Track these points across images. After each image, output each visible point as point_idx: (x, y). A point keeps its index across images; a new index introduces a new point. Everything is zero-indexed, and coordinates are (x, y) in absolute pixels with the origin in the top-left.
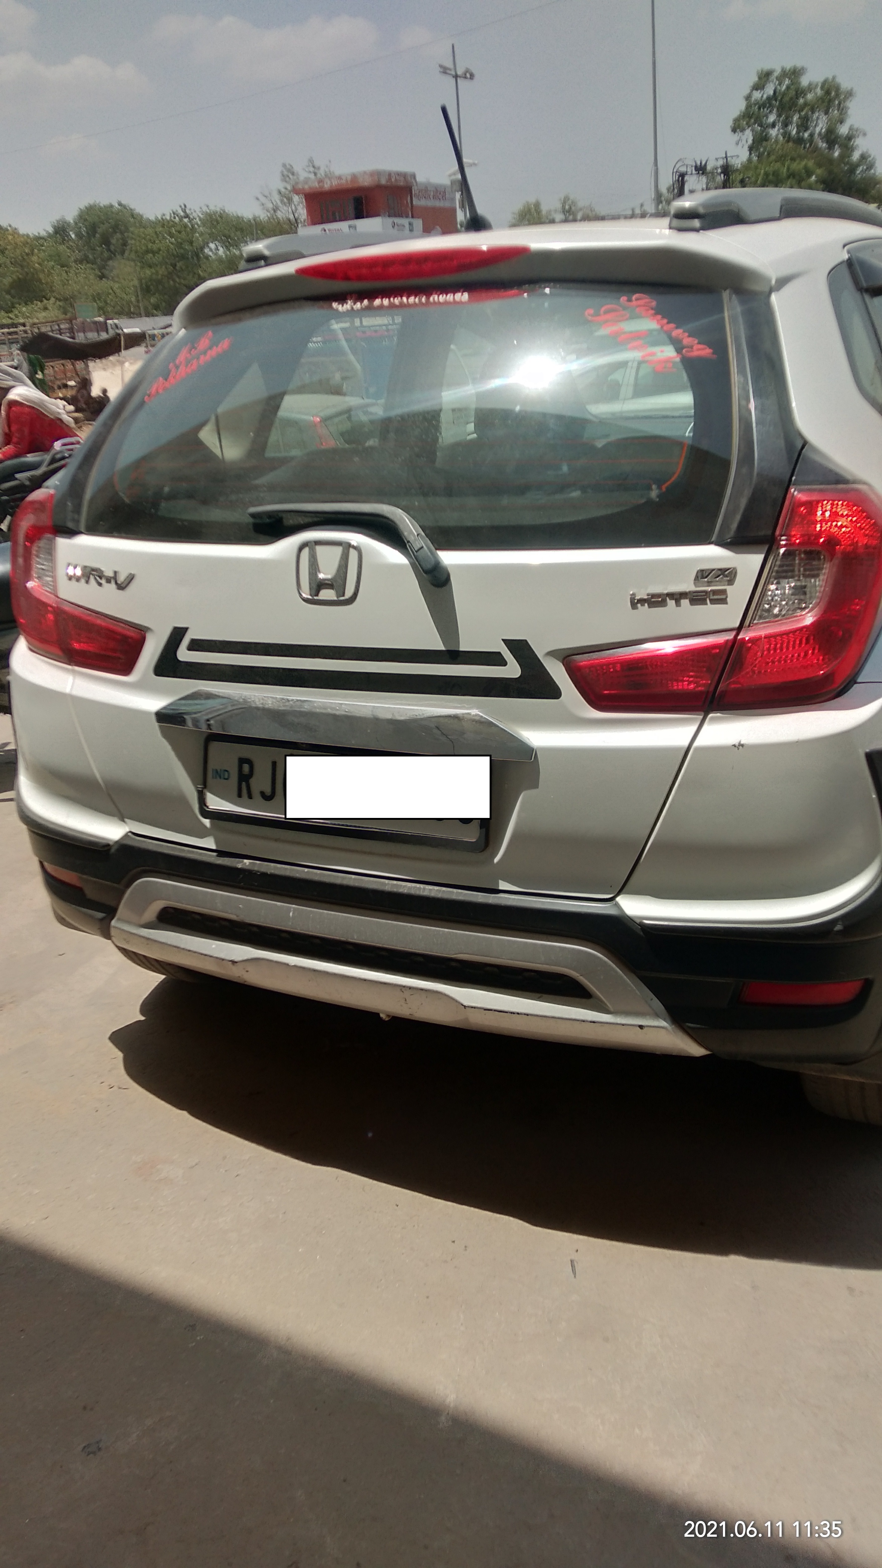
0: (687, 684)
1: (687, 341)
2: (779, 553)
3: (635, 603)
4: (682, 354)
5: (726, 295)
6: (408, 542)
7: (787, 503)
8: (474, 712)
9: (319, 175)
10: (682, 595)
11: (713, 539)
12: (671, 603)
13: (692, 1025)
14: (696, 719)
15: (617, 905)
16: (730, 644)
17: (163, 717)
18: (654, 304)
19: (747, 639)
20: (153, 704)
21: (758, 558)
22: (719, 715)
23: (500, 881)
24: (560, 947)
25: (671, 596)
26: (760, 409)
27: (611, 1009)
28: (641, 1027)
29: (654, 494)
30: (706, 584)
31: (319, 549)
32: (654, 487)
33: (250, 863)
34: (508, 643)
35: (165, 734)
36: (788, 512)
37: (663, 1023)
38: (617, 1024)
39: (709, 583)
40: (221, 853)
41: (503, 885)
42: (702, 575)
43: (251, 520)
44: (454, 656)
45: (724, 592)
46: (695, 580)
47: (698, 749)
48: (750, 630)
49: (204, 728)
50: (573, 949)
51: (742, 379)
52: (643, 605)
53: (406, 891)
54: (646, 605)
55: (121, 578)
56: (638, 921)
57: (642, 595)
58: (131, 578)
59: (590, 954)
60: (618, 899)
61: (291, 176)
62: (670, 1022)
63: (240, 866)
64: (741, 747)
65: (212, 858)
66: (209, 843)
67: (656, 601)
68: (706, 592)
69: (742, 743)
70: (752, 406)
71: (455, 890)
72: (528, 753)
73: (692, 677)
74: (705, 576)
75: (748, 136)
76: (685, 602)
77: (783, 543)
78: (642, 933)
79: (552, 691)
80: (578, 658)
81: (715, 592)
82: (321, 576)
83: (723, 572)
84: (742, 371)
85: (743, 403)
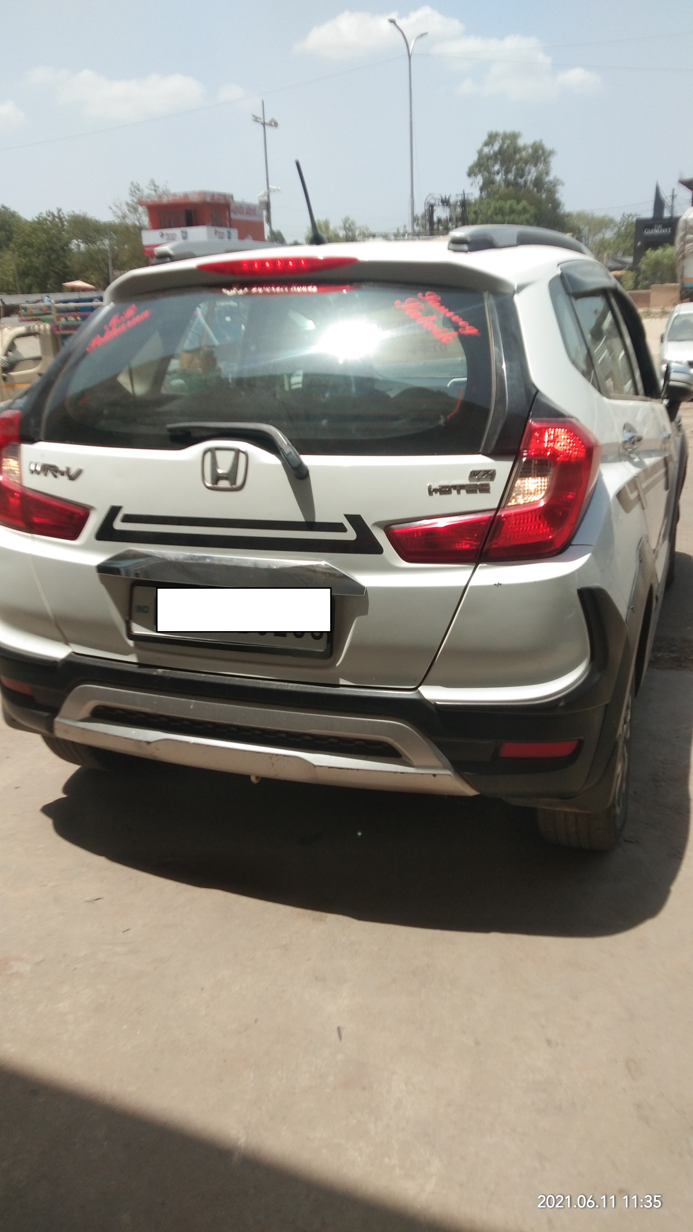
0: (464, 545)
1: (461, 323)
2: (522, 461)
3: (431, 491)
4: (459, 333)
5: (486, 295)
6: (281, 449)
7: (527, 429)
8: (323, 563)
9: (158, 192)
10: (461, 487)
11: (480, 451)
12: (454, 492)
13: (467, 773)
14: (471, 568)
15: (419, 693)
16: (492, 519)
17: (102, 569)
18: (439, 298)
19: (503, 515)
20: (96, 559)
21: (509, 464)
22: (485, 565)
23: (340, 679)
24: (381, 722)
25: (455, 487)
26: (509, 369)
27: (415, 764)
28: (434, 775)
29: (442, 422)
30: (476, 480)
31: (218, 454)
32: (442, 417)
33: (163, 671)
34: (347, 516)
35: (103, 581)
36: (527, 436)
37: (448, 772)
38: (419, 774)
39: (478, 480)
40: (140, 665)
41: (342, 682)
42: (474, 474)
43: (168, 433)
44: (311, 525)
45: (488, 485)
46: (470, 477)
47: (473, 588)
48: (505, 510)
49: (133, 577)
50: (389, 723)
51: (497, 350)
52: (436, 493)
53: (275, 687)
54: (438, 493)
55: (73, 472)
56: (433, 703)
57: (435, 486)
58: (79, 473)
59: (400, 726)
60: (419, 689)
61: (137, 192)
62: (453, 771)
63: (155, 673)
64: (499, 586)
65: (134, 669)
66: (133, 658)
67: (445, 490)
68: (476, 485)
69: (500, 583)
70: (504, 366)
71: (309, 686)
72: (360, 590)
73: (467, 540)
74: (475, 474)
75: (479, 180)
76: (463, 492)
77: (525, 454)
78: (435, 711)
79: (376, 549)
80: (394, 527)
81: (482, 485)
82: (220, 471)
83: (486, 472)
84: (497, 344)
85: (498, 364)
